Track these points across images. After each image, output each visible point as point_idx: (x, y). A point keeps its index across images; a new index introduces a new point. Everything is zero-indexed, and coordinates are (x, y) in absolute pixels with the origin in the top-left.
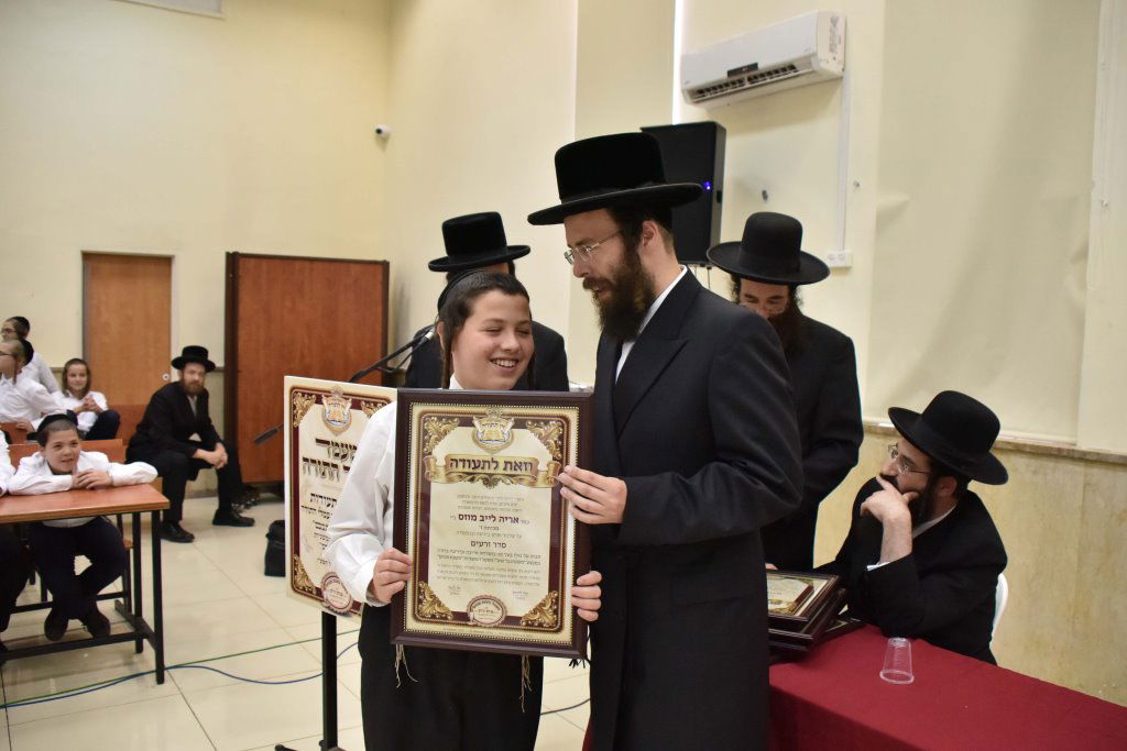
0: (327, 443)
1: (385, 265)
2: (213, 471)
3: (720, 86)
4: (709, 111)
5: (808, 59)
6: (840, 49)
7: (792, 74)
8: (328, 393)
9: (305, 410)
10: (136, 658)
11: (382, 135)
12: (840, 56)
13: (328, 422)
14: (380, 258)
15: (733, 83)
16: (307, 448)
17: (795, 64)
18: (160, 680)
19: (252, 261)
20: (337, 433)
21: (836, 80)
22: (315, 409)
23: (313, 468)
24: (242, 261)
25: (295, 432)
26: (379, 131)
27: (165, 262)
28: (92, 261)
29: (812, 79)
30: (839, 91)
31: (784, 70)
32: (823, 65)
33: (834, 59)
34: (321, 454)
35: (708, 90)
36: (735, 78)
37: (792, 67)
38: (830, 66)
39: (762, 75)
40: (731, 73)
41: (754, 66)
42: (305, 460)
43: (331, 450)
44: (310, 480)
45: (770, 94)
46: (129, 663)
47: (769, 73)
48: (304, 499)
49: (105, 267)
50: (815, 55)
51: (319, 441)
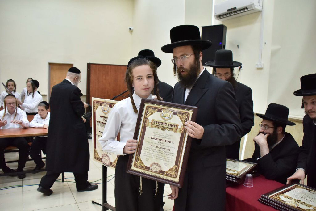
0: (103, 117)
3: (225, 14)
4: (222, 21)
5: (252, 5)
6: (261, 2)
7: (247, 10)
8: (103, 102)
9: (97, 107)
11: (131, 30)
12: (261, 4)
13: (103, 111)
15: (229, 13)
16: (98, 118)
17: (248, 7)
20: (106, 114)
21: (260, 12)
22: (100, 107)
23: (99, 124)
25: (95, 113)
29: (252, 11)
30: (260, 16)
31: (244, 9)
32: (256, 7)
33: (259, 5)
34: (101, 120)
35: (222, 15)
36: (229, 12)
37: (247, 8)
38: (258, 8)
39: (238, 11)
40: (228, 10)
41: (235, 8)
42: (97, 121)
43: (104, 119)
44: (98, 127)
45: (240, 16)
47: (240, 10)
48: (97, 133)
50: (253, 4)
51: (101, 116)
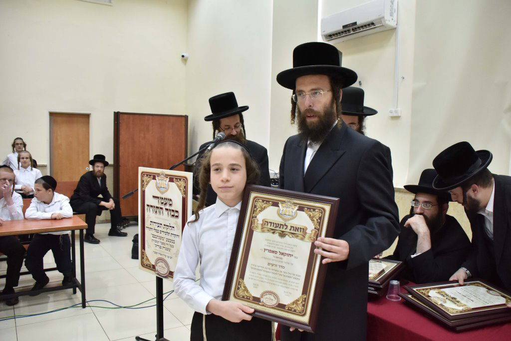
0: (158, 198)
1: (186, 117)
2: (108, 211)
3: (339, 33)
5: (381, 19)
6: (395, 15)
7: (373, 27)
8: (158, 175)
9: (148, 182)
10: (74, 296)
11: (184, 58)
12: (395, 18)
13: (158, 188)
14: (184, 114)
15: (345, 31)
16: (149, 200)
17: (374, 22)
18: (84, 306)
19: (126, 116)
20: (162, 193)
21: (394, 29)
22: (153, 182)
23: (151, 209)
24: (121, 116)
25: (143, 193)
26: (183, 56)
27: (87, 116)
28: (54, 116)
29: (382, 29)
30: (394, 34)
31: (369, 25)
32: (387, 22)
33: (392, 19)
34: (155, 203)
35: (334, 35)
36: (346, 29)
37: (373, 24)
38: (391, 23)
39: (359, 28)
40: (344, 27)
41: (355, 23)
42: (148, 205)
43: (160, 201)
44: (150, 215)
45: (362, 37)
46: (71, 299)
47: (362, 27)
48: (147, 224)
49: (59, 119)
50: (383, 17)
51: (154, 197)
